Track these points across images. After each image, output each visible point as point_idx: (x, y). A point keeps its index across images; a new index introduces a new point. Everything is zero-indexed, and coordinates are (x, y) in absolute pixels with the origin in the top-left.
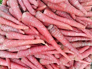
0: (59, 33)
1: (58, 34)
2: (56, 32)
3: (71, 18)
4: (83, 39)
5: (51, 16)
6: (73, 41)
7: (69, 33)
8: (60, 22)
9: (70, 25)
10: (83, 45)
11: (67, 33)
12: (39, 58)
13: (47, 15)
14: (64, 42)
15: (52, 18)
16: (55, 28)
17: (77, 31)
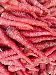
0: (17, 34)
1: (16, 36)
2: (13, 34)
3: (31, 18)
4: (49, 39)
5: (9, 18)
6: (37, 41)
7: (32, 33)
8: (17, 22)
9: (30, 24)
10: (51, 45)
11: (29, 34)
12: (6, 64)
13: (4, 17)
14: (25, 43)
15: (10, 20)
16: (12, 29)
17: (41, 31)
